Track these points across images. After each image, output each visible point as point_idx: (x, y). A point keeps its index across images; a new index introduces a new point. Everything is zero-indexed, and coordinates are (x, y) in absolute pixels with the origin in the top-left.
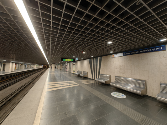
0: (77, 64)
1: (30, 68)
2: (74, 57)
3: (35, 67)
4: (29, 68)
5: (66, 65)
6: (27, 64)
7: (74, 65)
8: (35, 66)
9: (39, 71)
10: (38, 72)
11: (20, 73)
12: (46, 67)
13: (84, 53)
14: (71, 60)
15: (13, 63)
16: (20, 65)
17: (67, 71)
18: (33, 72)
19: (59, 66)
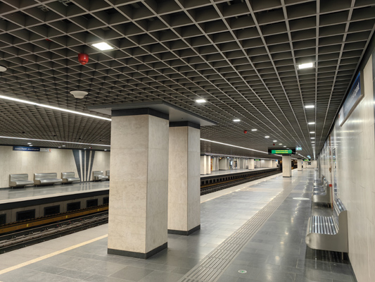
1: (241, 168)
6: (233, 158)
8: (253, 162)
15: (207, 156)
16: (219, 160)
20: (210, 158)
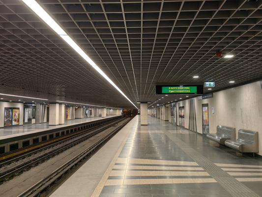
0: (214, 103)
1: (95, 116)
2: (196, 77)
3: (105, 113)
4: (93, 115)
5: (181, 105)
6: (89, 107)
7: (204, 105)
8: (105, 111)
9: (113, 125)
10: (110, 126)
11: (74, 128)
12: (130, 113)
13: (229, 56)
14: (187, 89)
15: (60, 104)
16: (76, 109)
17: (183, 128)
18: (99, 127)
19: (163, 109)
20: (63, 107)
